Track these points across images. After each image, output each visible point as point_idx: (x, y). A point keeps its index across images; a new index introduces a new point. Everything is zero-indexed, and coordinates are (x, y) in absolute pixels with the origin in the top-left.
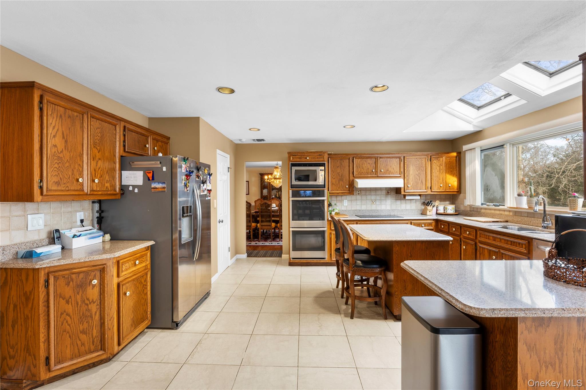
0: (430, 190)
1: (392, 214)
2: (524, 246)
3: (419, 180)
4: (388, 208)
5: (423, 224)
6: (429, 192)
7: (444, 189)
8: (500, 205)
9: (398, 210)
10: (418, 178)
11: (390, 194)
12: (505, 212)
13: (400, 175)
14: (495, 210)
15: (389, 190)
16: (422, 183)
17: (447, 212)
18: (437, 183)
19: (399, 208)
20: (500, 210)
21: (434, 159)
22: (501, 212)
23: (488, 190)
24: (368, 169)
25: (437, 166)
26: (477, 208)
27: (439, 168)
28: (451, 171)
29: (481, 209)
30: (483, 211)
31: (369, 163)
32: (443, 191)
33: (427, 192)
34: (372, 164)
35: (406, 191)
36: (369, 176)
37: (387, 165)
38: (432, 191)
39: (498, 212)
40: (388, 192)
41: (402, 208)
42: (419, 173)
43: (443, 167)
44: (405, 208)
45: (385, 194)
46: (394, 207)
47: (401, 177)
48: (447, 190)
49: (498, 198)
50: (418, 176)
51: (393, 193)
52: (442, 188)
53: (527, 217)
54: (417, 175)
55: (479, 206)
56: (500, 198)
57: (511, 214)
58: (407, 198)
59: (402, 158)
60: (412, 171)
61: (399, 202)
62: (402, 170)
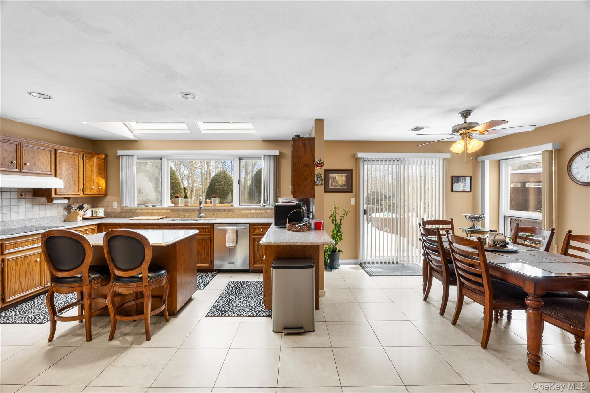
0: (82, 192)
1: (27, 225)
2: (207, 230)
3: (72, 181)
4: (22, 217)
5: (87, 231)
6: (82, 195)
7: (95, 191)
8: (156, 205)
9: (37, 218)
10: (71, 178)
11: (25, 198)
12: (163, 210)
13: (50, 173)
14: (152, 209)
15: (23, 192)
16: (75, 184)
17: (98, 216)
18: (89, 185)
19: (38, 217)
20: (157, 209)
21: (86, 158)
22: (159, 211)
23: (141, 193)
24: (4, 158)
25: (89, 166)
26: (131, 209)
27: (90, 168)
28: (100, 173)
29: (136, 209)
30: (138, 211)
31: (5, 150)
32: (94, 193)
33: (79, 194)
34: (11, 152)
35: (58, 194)
36: (7, 169)
37: (33, 157)
38: (85, 193)
39: (156, 211)
40: (22, 195)
41: (41, 216)
42: (72, 172)
43: (95, 168)
44: (44, 216)
45: (17, 197)
46: (30, 216)
47: (51, 174)
48: (98, 193)
49: (152, 200)
50: (71, 175)
51: (29, 196)
52: (93, 191)
53: (183, 212)
54: (69, 174)
55: (135, 207)
56: (154, 200)
57: (169, 211)
58: (55, 202)
59: (53, 151)
60: (64, 168)
61: (36, 208)
62: (53, 166)
